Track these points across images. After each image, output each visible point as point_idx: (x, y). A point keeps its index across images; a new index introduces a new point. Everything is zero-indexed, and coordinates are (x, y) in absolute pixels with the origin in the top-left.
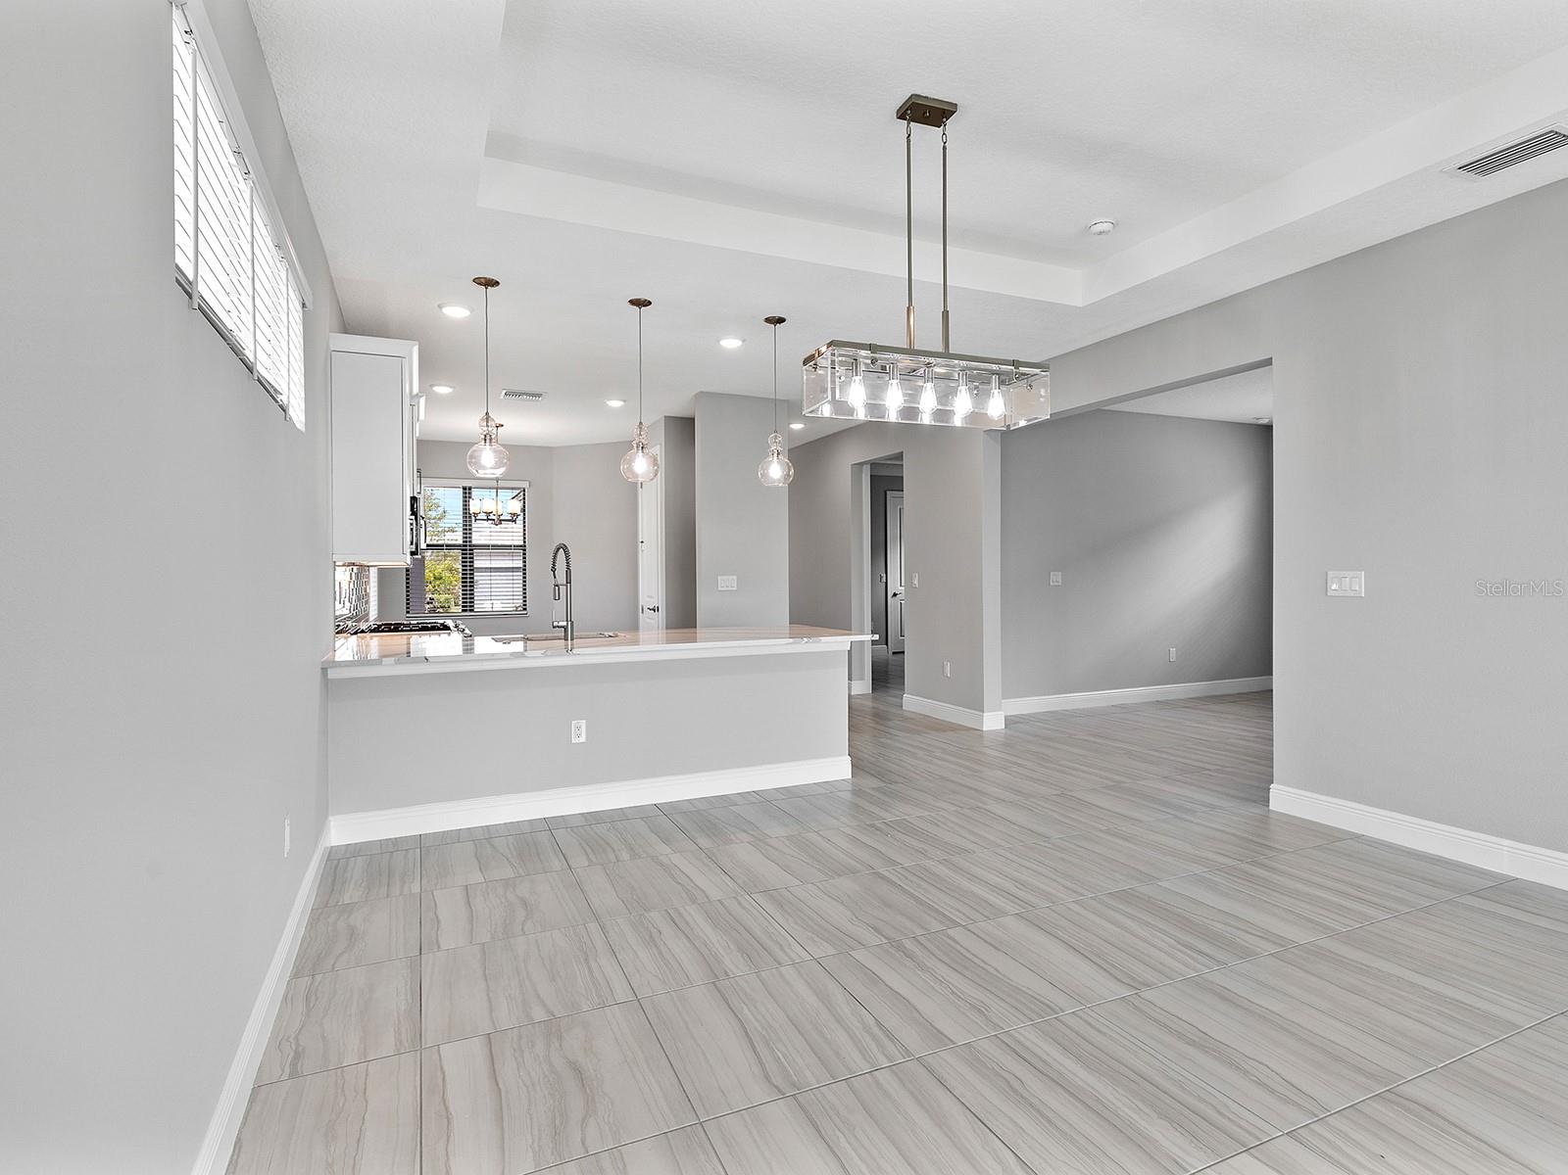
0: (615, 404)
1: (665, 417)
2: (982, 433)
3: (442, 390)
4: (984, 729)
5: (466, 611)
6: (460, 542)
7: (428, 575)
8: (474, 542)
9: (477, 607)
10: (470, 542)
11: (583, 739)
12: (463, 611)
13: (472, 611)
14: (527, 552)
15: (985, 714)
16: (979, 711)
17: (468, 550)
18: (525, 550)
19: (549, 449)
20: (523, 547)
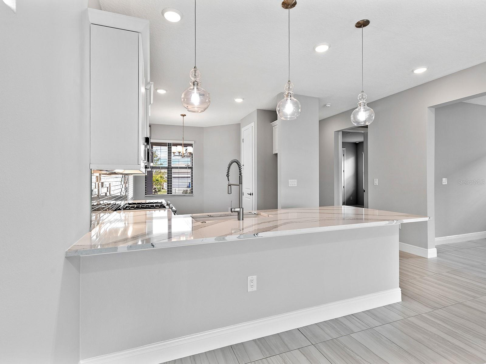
0: (239, 100)
1: (258, 110)
2: (427, 108)
3: (161, 92)
4: (428, 258)
5: (169, 193)
6: (167, 166)
7: (154, 179)
8: (172, 166)
9: (173, 192)
10: (171, 165)
11: (255, 289)
12: (168, 194)
13: (171, 194)
14: (193, 170)
15: (428, 250)
16: (426, 248)
17: (170, 168)
18: (192, 169)
19: (203, 128)
20: (191, 168)
